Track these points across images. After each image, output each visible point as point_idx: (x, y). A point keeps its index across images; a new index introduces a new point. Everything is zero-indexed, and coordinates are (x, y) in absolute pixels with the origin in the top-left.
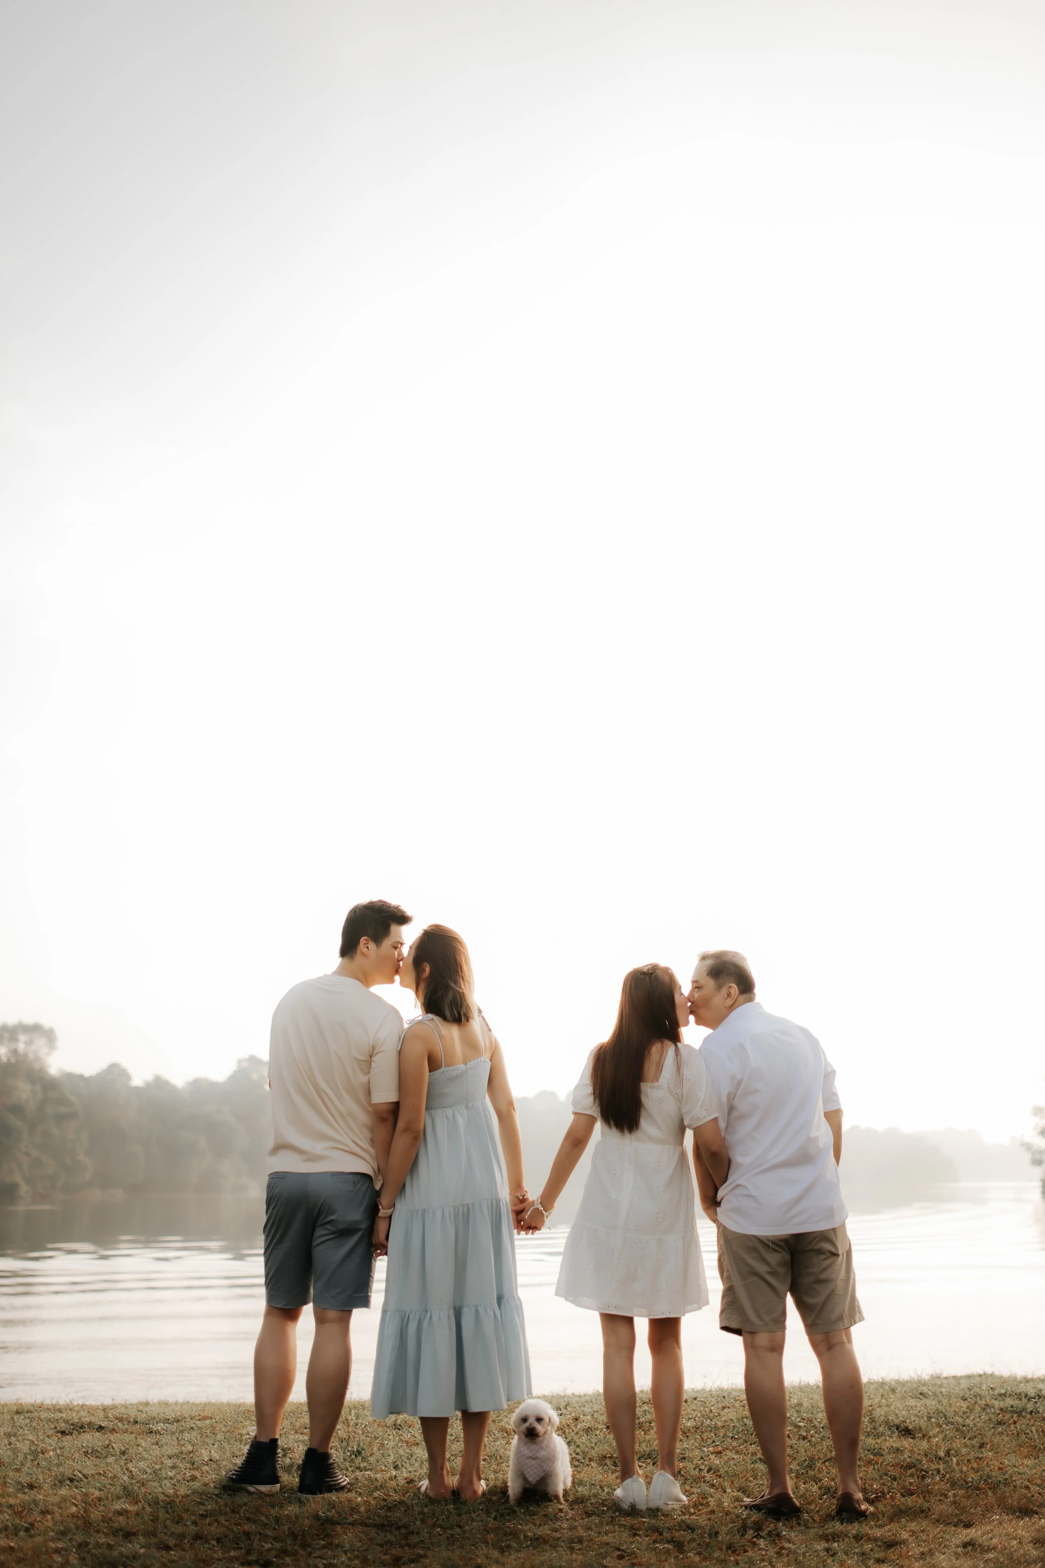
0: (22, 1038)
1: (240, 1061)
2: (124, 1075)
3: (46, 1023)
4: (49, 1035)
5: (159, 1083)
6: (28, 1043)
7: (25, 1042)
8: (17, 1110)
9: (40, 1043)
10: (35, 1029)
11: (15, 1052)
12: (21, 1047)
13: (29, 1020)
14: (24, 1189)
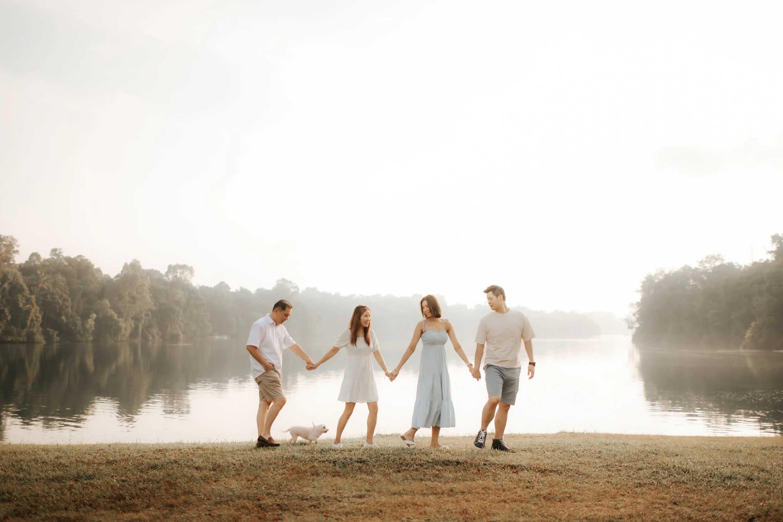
0: (179, 271)
1: (277, 281)
2: (227, 287)
3: (189, 265)
4: (191, 270)
5: (244, 291)
6: (183, 273)
7: (180, 273)
8: (177, 303)
9: (187, 273)
10: (184, 267)
11: (176, 276)
12: (178, 275)
13: (181, 263)
14: (181, 336)
